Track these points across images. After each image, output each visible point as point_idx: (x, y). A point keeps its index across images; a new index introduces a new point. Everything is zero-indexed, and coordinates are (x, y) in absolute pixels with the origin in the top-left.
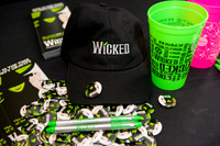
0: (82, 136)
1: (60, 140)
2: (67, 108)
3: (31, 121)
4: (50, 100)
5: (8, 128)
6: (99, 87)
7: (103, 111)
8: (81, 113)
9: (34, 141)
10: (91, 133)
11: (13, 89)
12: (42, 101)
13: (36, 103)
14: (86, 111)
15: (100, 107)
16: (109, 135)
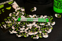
0: (29, 23)
1: (22, 23)
2: (25, 15)
3: (13, 18)
4: (19, 12)
5: (5, 19)
6: (35, 9)
7: (36, 16)
8: (29, 16)
9: (13, 23)
10: (31, 23)
11: (7, 8)
12: (16, 12)
13: (14, 13)
14: (30, 16)
15: (35, 15)
16: (37, 24)
